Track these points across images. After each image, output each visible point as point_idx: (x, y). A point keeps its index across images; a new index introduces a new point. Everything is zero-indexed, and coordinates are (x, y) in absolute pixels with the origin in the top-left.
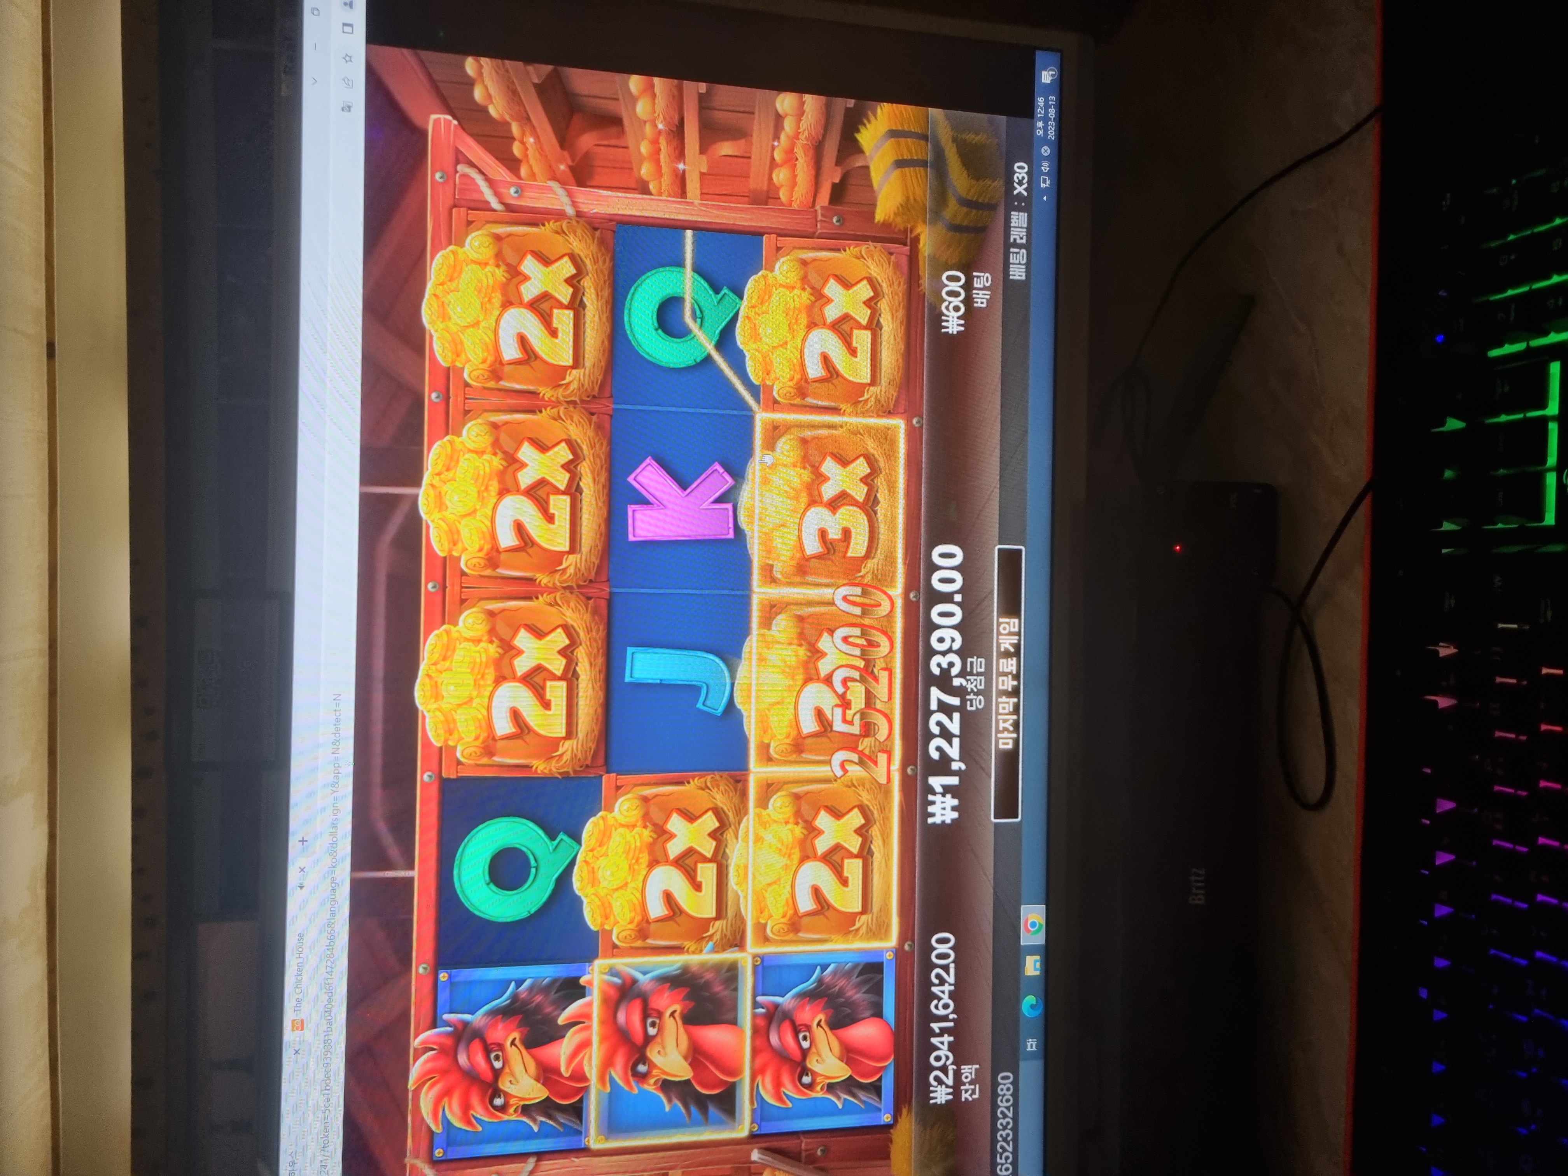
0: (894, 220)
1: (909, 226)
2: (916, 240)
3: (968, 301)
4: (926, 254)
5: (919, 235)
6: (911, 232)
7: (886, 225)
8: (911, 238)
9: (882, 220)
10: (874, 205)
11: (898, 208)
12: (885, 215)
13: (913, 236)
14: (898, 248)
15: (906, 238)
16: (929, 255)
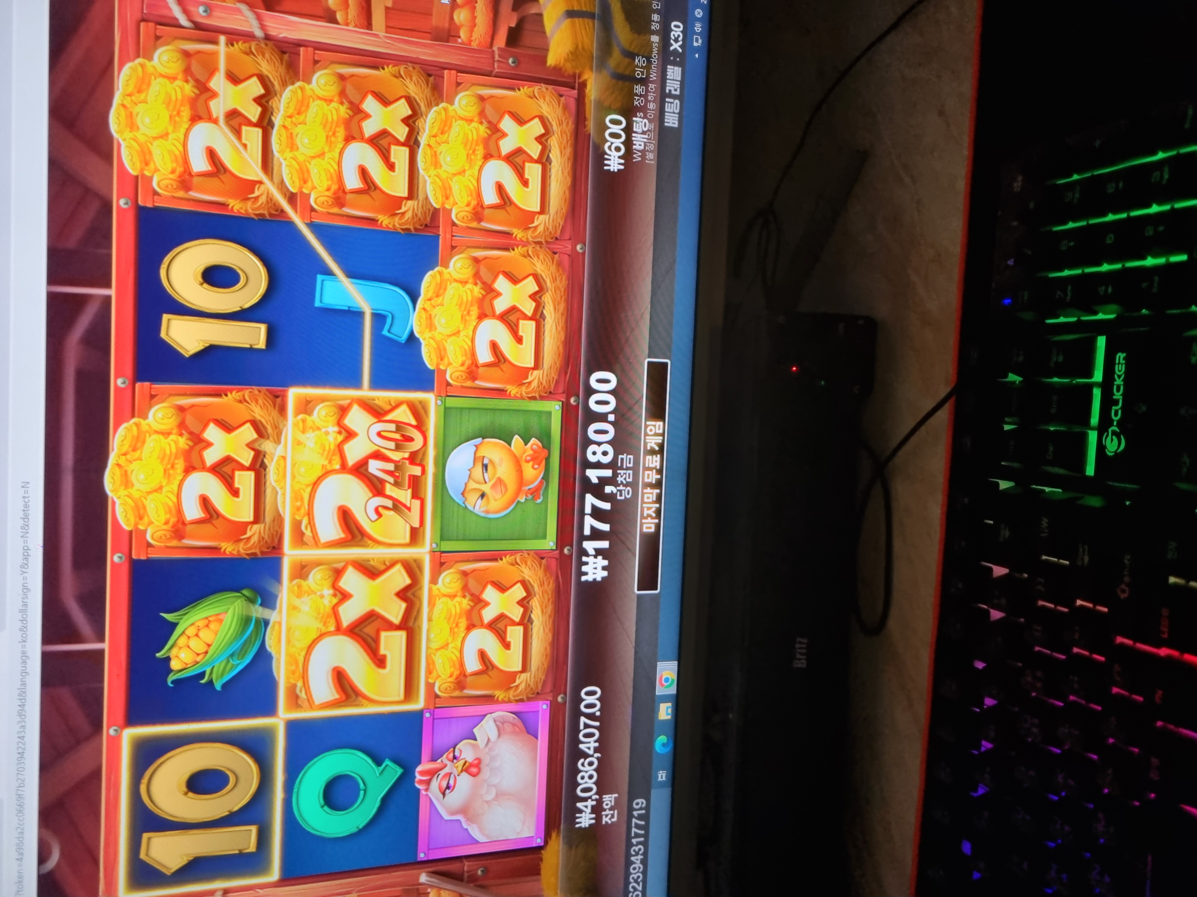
0: (564, 65)
1: (577, 72)
2: (583, 85)
3: (628, 143)
4: (592, 98)
5: (586, 80)
6: (579, 77)
7: (557, 69)
8: (579, 83)
9: (553, 65)
10: (547, 50)
11: (568, 55)
12: (557, 60)
13: (581, 80)
14: (568, 91)
15: (575, 82)
16: (595, 100)
